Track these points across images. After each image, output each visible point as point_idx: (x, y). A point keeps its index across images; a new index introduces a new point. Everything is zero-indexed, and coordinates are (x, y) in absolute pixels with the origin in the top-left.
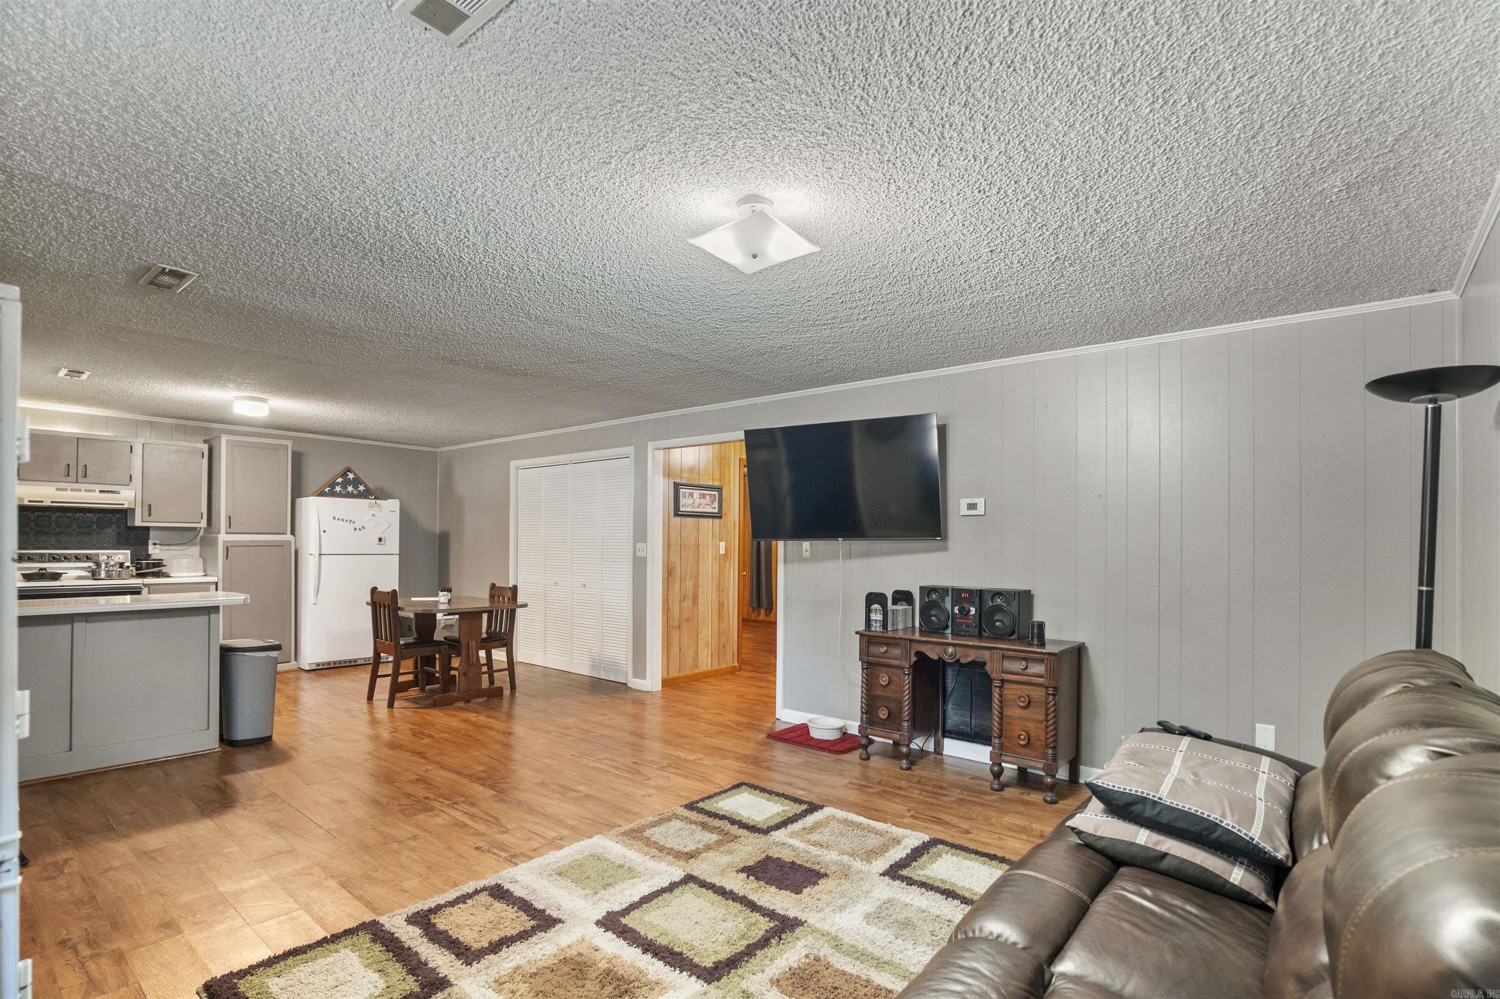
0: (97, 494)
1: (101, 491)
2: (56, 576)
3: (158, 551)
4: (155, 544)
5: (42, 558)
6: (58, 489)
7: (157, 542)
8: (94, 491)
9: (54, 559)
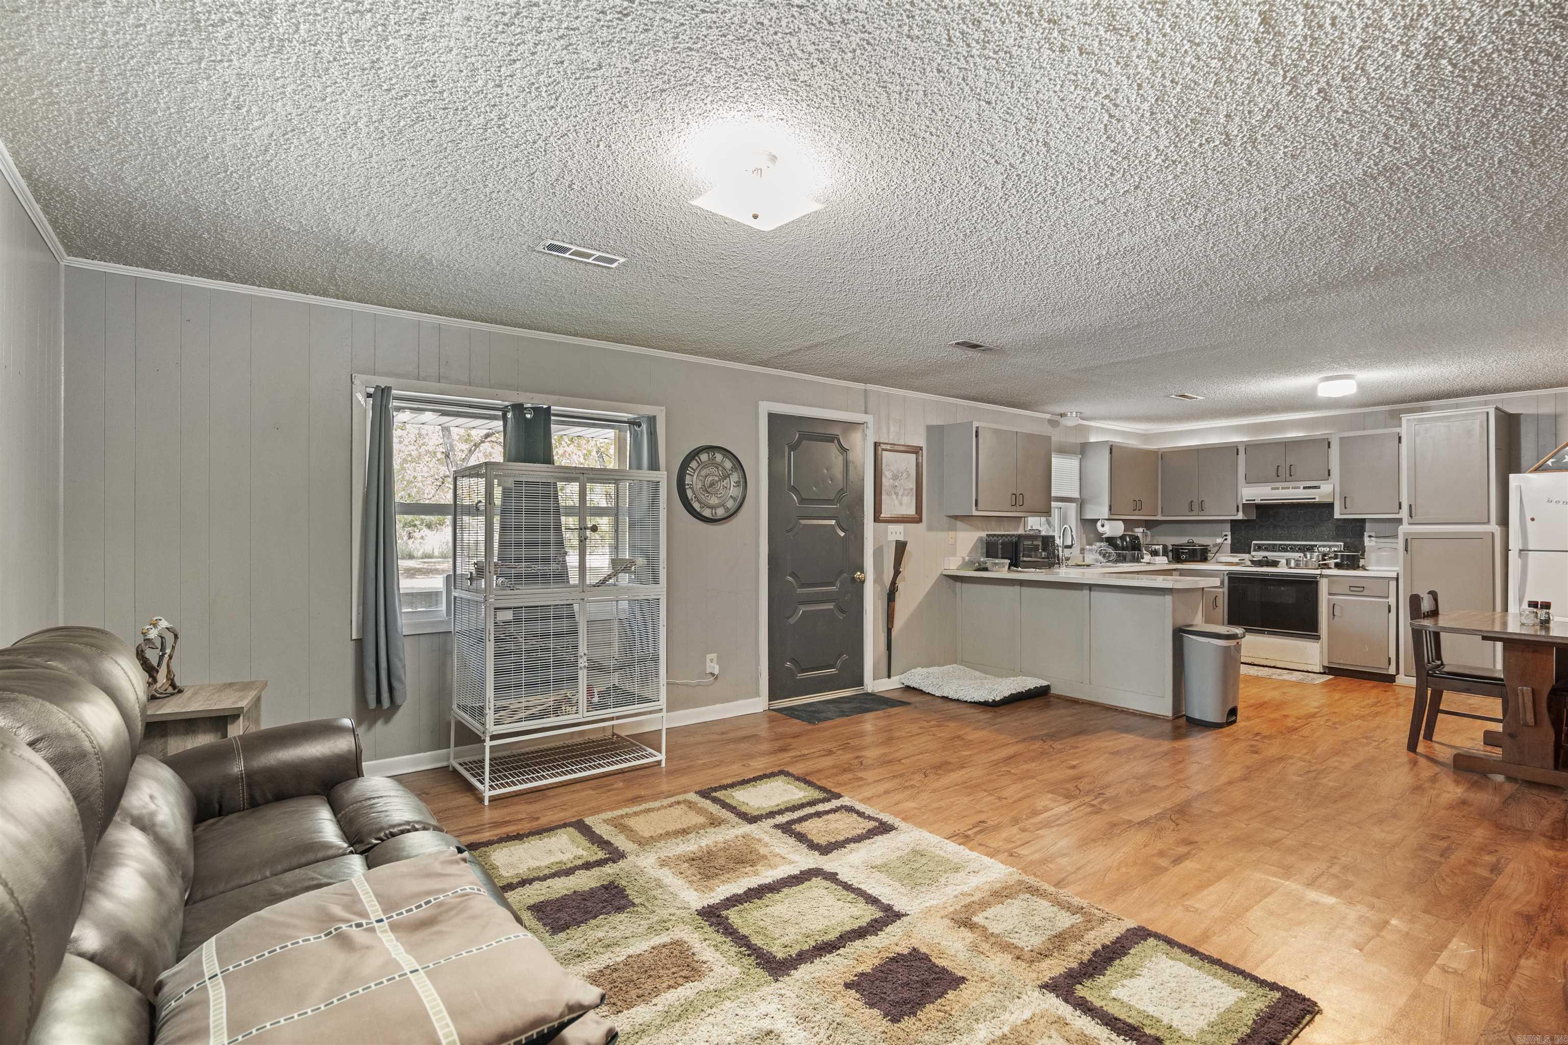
0: (1301, 490)
1: (1304, 488)
2: (1275, 564)
3: (1373, 544)
4: (1370, 536)
5: (1267, 548)
6: (1273, 489)
7: (1373, 534)
8: (1299, 488)
9: (1273, 548)
